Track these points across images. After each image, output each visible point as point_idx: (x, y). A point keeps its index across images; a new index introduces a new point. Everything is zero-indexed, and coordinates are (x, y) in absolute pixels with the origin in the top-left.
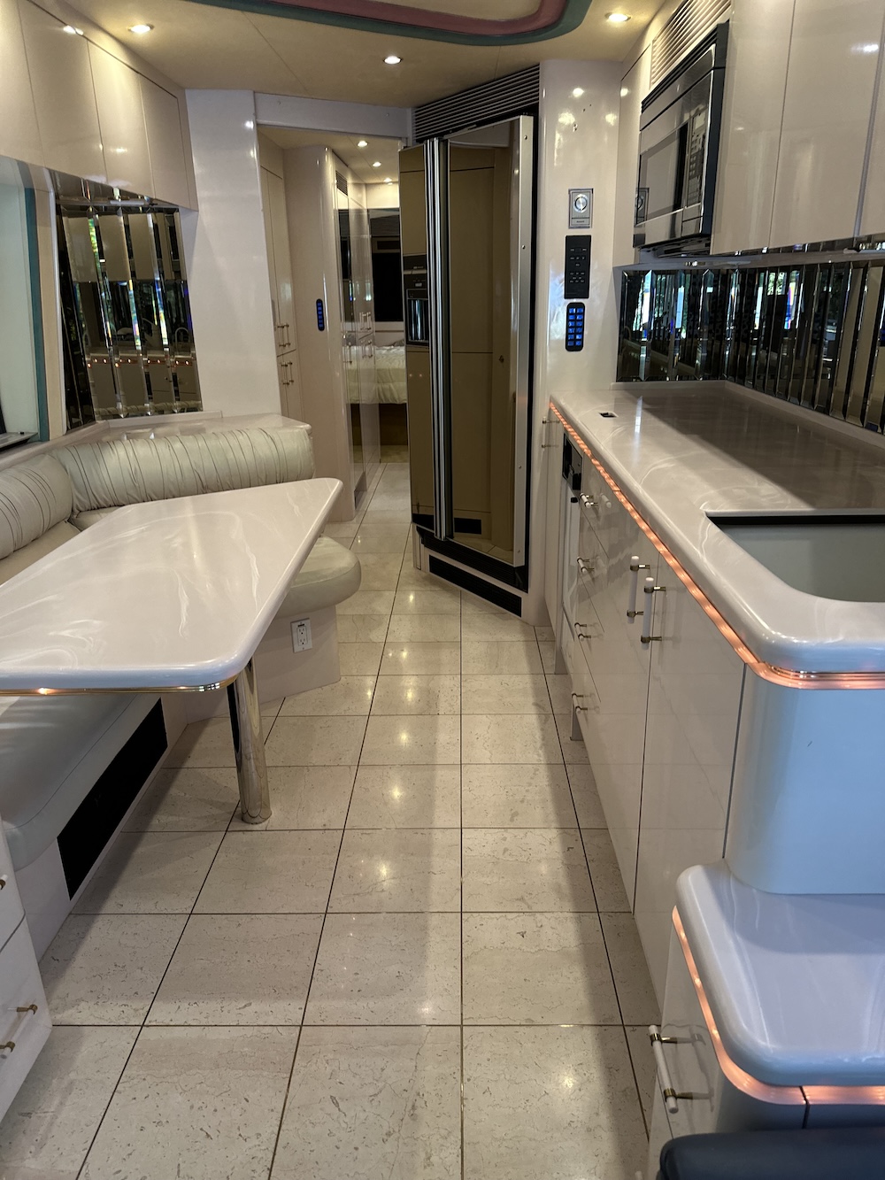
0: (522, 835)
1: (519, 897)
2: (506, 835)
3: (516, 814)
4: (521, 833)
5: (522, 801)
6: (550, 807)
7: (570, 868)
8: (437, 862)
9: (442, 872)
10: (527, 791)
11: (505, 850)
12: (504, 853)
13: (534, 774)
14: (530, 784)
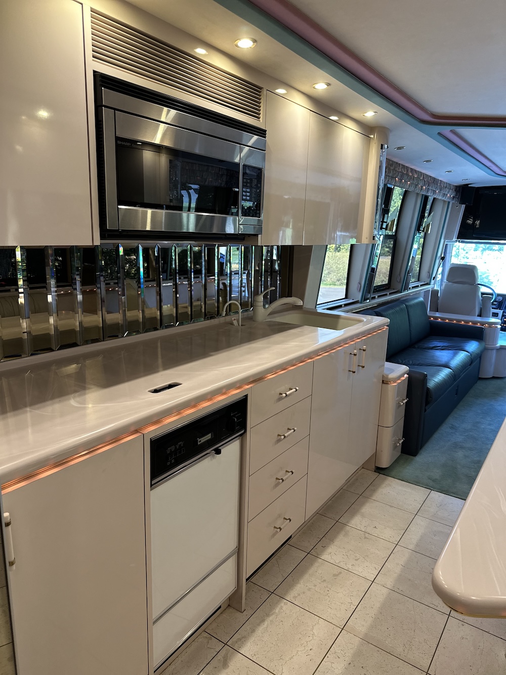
0: (342, 563)
1: (366, 539)
2: (350, 567)
3: (334, 575)
4: (342, 565)
5: (325, 581)
6: (311, 571)
7: (332, 540)
8: (398, 570)
9: (398, 564)
10: (315, 586)
11: (356, 560)
12: (358, 559)
13: (299, 595)
14: (309, 589)
